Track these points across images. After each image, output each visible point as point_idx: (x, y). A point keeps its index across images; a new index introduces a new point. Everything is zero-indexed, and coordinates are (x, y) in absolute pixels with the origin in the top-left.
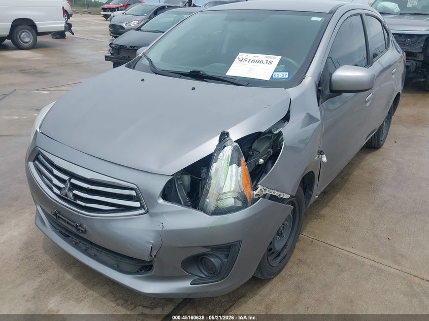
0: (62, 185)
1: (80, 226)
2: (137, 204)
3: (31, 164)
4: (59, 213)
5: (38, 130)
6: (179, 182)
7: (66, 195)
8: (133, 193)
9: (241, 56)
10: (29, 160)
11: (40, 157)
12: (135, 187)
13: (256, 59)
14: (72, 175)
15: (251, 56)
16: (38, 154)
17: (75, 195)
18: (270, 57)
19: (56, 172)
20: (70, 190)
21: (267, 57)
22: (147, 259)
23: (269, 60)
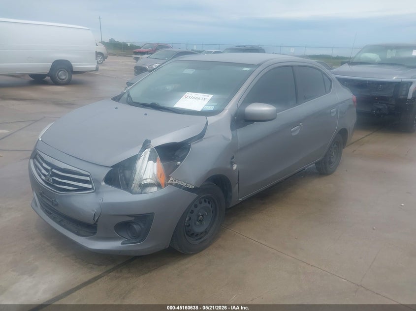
0: (47, 174)
1: (55, 200)
2: (90, 186)
3: (32, 161)
4: (43, 193)
5: (40, 139)
6: (121, 175)
7: (48, 180)
8: (88, 179)
9: (188, 94)
10: (31, 158)
11: (38, 156)
12: (89, 174)
13: (197, 96)
14: (53, 167)
15: (194, 94)
16: (37, 154)
17: (53, 180)
18: (205, 96)
19: (44, 165)
20: (51, 176)
21: (203, 96)
22: (92, 222)
23: (204, 97)
